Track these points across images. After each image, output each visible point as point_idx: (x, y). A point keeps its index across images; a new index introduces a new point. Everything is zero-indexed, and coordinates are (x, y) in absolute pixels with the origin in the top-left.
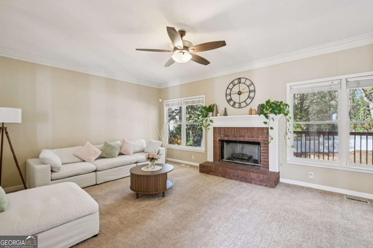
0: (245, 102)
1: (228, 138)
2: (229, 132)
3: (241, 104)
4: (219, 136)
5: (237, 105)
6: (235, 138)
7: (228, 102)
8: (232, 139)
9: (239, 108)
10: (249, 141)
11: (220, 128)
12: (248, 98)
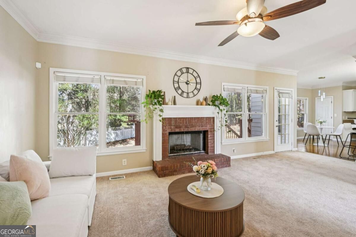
0: (193, 92)
1: (179, 130)
2: (181, 123)
3: (189, 93)
4: (169, 128)
5: (185, 95)
6: (187, 129)
7: (176, 90)
8: (184, 130)
9: (187, 98)
10: (199, 130)
11: (170, 119)
12: (196, 90)
